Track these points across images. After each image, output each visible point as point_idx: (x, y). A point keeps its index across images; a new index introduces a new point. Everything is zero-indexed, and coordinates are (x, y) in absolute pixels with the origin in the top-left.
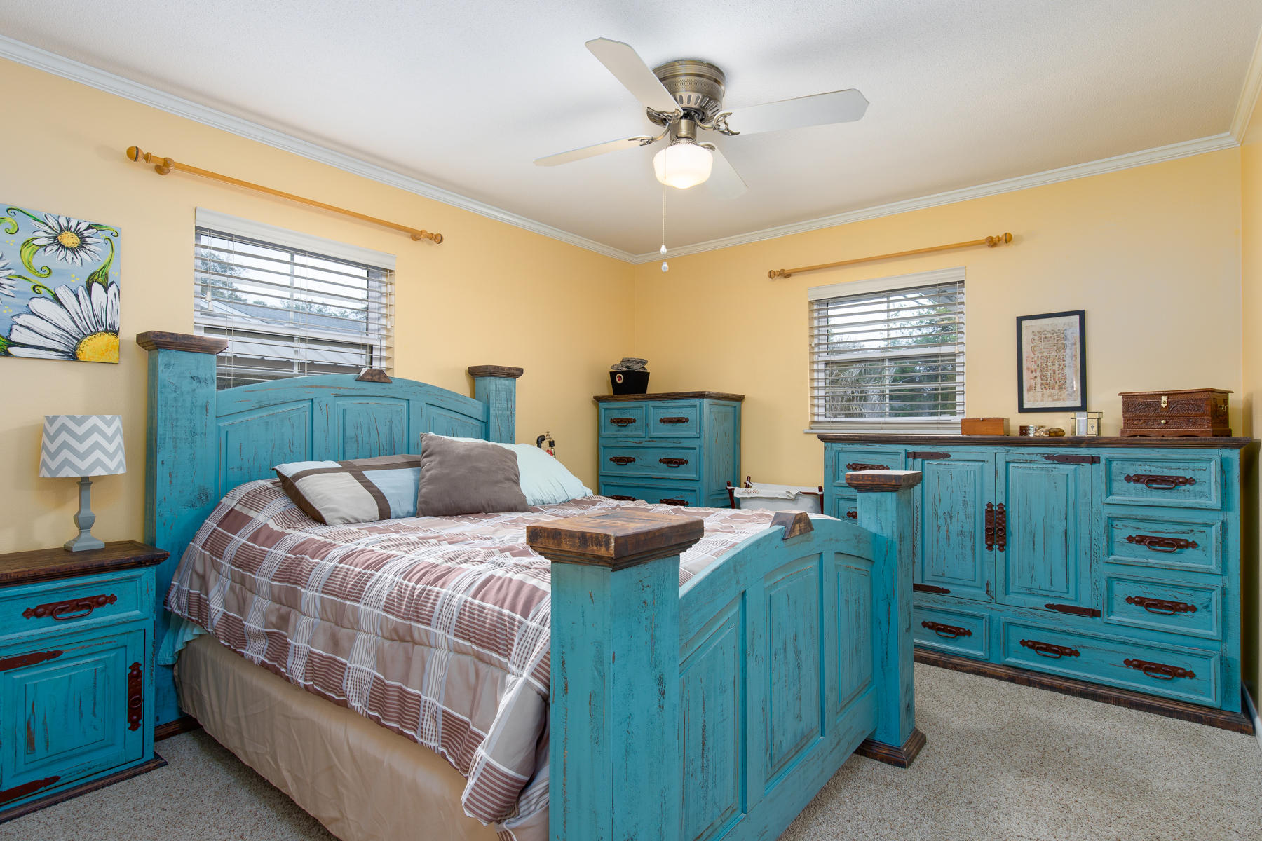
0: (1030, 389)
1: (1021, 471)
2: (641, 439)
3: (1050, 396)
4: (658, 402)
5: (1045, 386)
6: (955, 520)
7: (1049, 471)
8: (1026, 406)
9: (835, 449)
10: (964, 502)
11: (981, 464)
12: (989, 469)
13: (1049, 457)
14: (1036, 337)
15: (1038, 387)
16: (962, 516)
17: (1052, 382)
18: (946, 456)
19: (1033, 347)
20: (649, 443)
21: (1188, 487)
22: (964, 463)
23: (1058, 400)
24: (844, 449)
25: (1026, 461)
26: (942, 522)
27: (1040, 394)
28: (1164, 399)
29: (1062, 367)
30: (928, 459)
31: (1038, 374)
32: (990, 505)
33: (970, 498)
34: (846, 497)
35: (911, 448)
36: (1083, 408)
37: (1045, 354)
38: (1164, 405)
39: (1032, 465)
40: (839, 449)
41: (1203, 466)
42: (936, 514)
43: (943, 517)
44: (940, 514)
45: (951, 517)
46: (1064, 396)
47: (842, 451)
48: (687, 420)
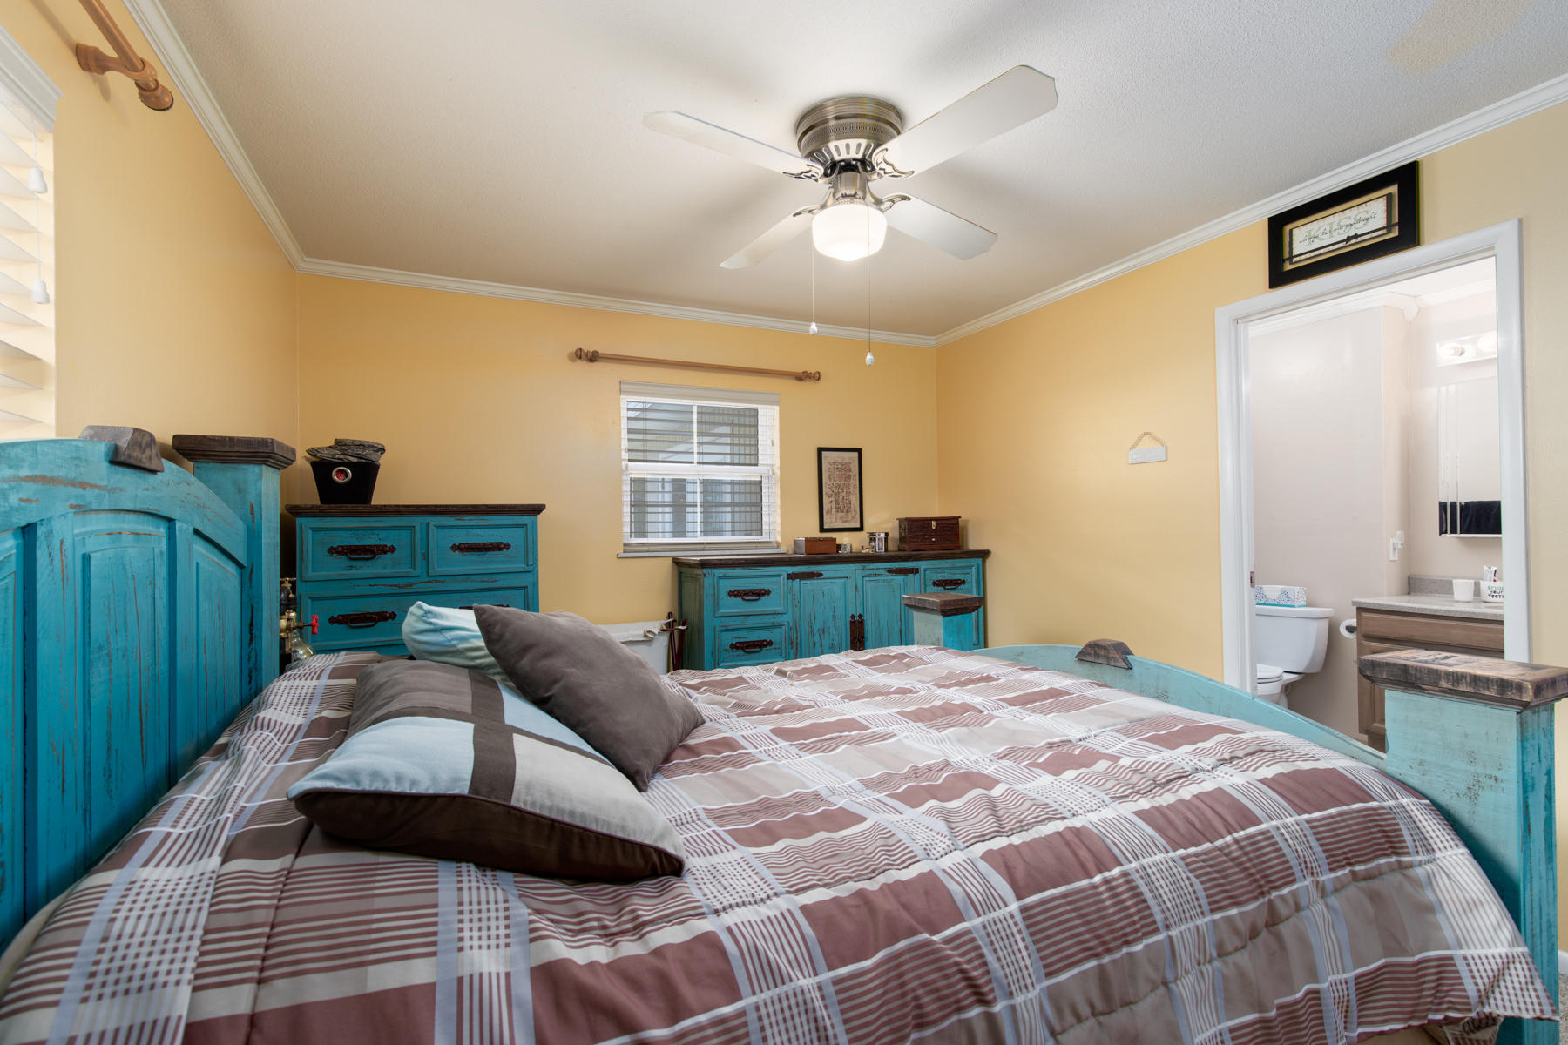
0: (827, 512)
1: (872, 583)
2: (412, 580)
3: (841, 518)
4: (448, 518)
5: (838, 509)
6: (827, 634)
7: (889, 582)
8: (825, 527)
9: (717, 575)
10: (834, 616)
11: (844, 580)
12: (851, 584)
13: (890, 571)
14: (832, 467)
15: (833, 510)
16: (832, 630)
17: (842, 507)
18: (819, 575)
19: (829, 475)
20: (431, 585)
21: (962, 586)
22: (833, 580)
23: (846, 521)
24: (727, 575)
25: (876, 575)
26: (817, 638)
27: (834, 516)
28: (934, 523)
29: (849, 494)
30: (804, 579)
31: (833, 499)
32: (853, 616)
33: (838, 613)
34: (731, 628)
35: (791, 570)
36: (861, 529)
37: (837, 482)
38: (934, 528)
39: (879, 578)
40: (721, 575)
41: (968, 571)
42: (812, 632)
43: (818, 635)
44: (815, 630)
45: (824, 632)
46: (850, 518)
47: (725, 577)
48: (507, 546)
